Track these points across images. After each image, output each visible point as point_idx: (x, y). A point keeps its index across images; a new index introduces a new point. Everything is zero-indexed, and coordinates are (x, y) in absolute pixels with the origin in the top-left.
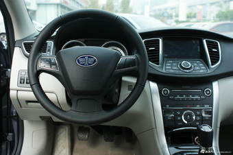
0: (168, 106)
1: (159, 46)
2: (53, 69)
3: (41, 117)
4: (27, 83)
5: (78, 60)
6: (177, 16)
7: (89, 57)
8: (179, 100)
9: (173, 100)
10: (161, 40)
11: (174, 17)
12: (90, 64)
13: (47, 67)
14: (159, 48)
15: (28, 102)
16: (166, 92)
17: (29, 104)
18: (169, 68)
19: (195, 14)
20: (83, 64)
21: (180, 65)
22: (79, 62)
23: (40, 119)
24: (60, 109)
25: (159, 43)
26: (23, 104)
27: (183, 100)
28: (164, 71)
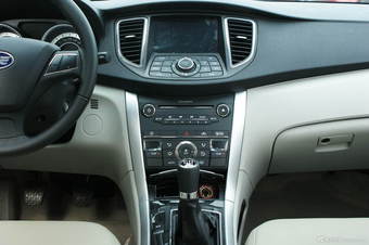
0: (152, 133)
1: (142, 31)
9: (162, 123)
10: (146, 22)
14: (142, 36)
16: (149, 110)
21: (177, 64)
25: (143, 26)
27: (178, 123)
28: (146, 74)
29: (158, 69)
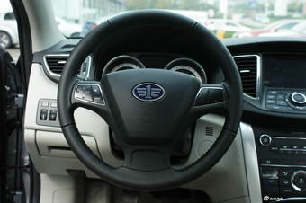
0: (268, 162)
1: (256, 67)
2: (96, 102)
3: (69, 171)
4: (51, 119)
5: (136, 91)
6: (272, 8)
7: (152, 86)
8: (286, 153)
9: (277, 152)
10: (259, 58)
11: (266, 9)
12: (153, 98)
13: (87, 99)
14: (256, 71)
15: (51, 147)
16: (266, 140)
17: (53, 150)
18: (272, 102)
19: (302, 6)
20: (144, 98)
21: (290, 98)
22: (137, 94)
23: (66, 174)
24: (100, 161)
25: (256, 63)
26: (44, 151)
27: (293, 153)
28: (263, 107)
29: (273, 102)
